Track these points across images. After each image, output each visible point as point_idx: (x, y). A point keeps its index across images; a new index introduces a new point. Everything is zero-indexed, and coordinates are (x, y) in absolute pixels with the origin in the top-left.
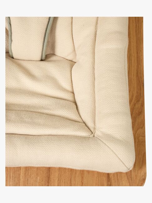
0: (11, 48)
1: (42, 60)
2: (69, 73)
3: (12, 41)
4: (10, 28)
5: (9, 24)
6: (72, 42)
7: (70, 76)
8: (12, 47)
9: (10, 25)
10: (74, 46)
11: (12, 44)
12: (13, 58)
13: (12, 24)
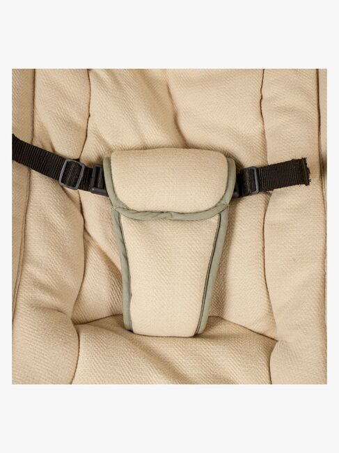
0: (129, 311)
1: (196, 336)
2: (266, 369)
3: (130, 295)
4: (126, 266)
5: (123, 257)
6: (266, 295)
7: (268, 376)
8: (131, 310)
9: (126, 258)
10: (270, 302)
11: (131, 303)
12: (131, 331)
13: (129, 256)
